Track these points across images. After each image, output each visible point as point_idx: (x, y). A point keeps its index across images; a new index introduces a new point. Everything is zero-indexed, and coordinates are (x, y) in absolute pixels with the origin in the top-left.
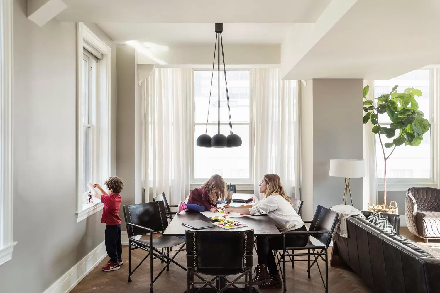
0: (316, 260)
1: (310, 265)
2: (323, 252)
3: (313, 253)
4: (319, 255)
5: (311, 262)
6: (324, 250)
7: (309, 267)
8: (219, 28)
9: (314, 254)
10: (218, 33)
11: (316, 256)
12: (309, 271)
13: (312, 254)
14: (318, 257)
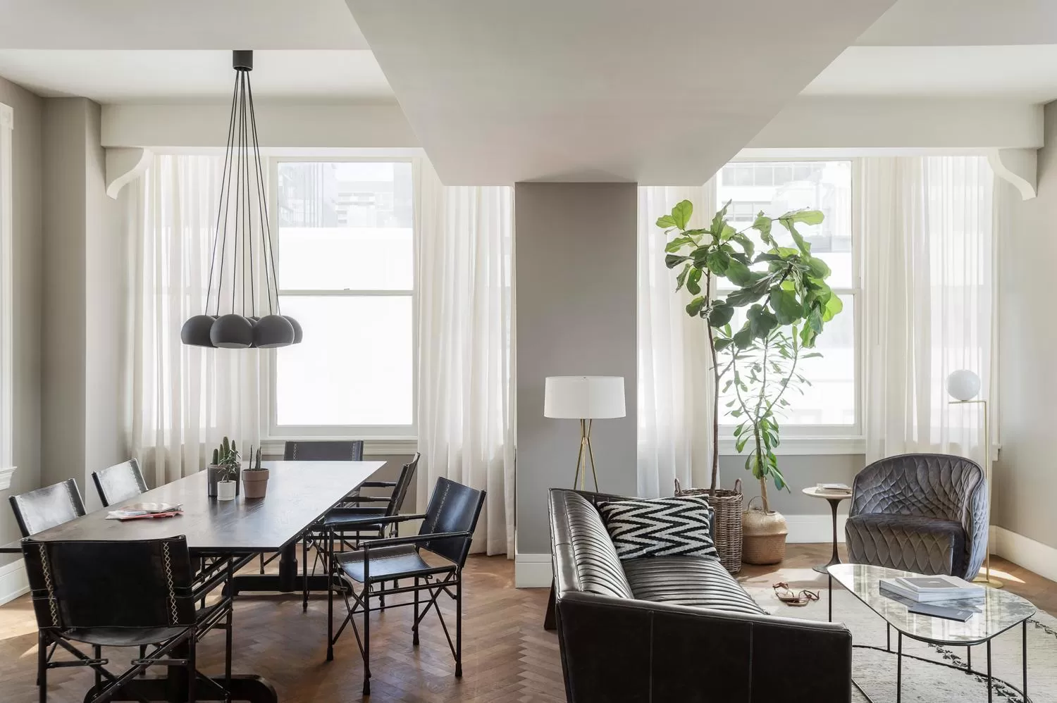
0: (433, 601)
1: (419, 615)
2: (451, 579)
3: (425, 583)
4: (442, 586)
5: (422, 607)
6: (455, 574)
7: (418, 619)
8: (243, 61)
9: (429, 587)
10: (240, 72)
11: (434, 590)
12: (415, 629)
13: (423, 587)
14: (438, 593)
